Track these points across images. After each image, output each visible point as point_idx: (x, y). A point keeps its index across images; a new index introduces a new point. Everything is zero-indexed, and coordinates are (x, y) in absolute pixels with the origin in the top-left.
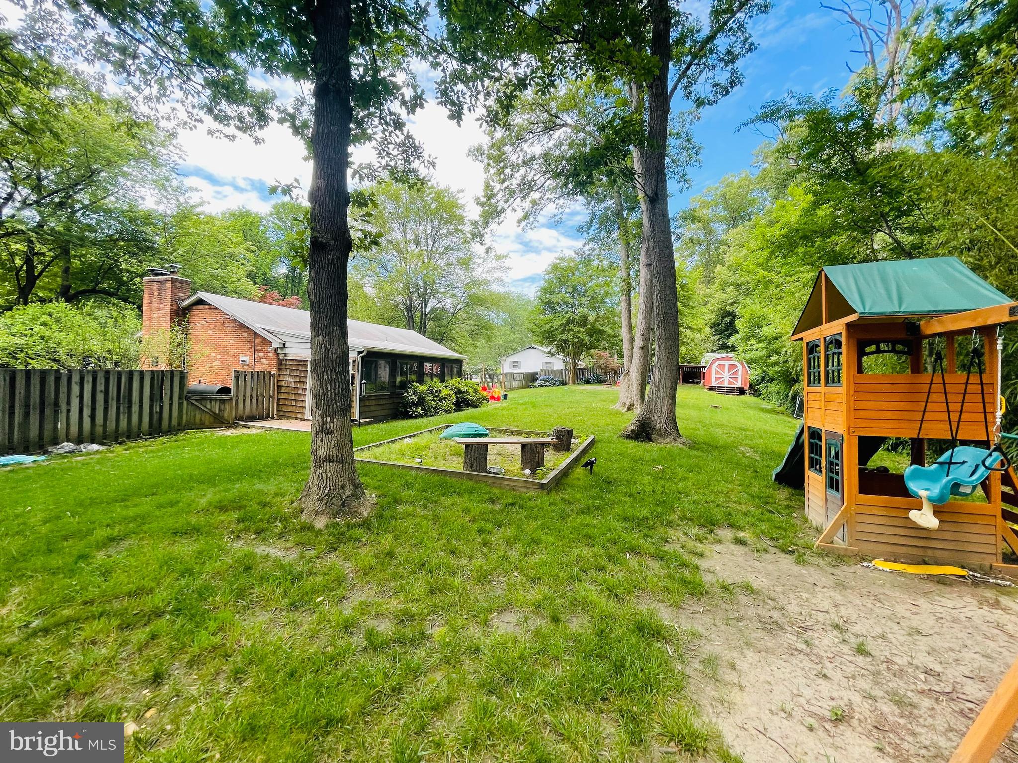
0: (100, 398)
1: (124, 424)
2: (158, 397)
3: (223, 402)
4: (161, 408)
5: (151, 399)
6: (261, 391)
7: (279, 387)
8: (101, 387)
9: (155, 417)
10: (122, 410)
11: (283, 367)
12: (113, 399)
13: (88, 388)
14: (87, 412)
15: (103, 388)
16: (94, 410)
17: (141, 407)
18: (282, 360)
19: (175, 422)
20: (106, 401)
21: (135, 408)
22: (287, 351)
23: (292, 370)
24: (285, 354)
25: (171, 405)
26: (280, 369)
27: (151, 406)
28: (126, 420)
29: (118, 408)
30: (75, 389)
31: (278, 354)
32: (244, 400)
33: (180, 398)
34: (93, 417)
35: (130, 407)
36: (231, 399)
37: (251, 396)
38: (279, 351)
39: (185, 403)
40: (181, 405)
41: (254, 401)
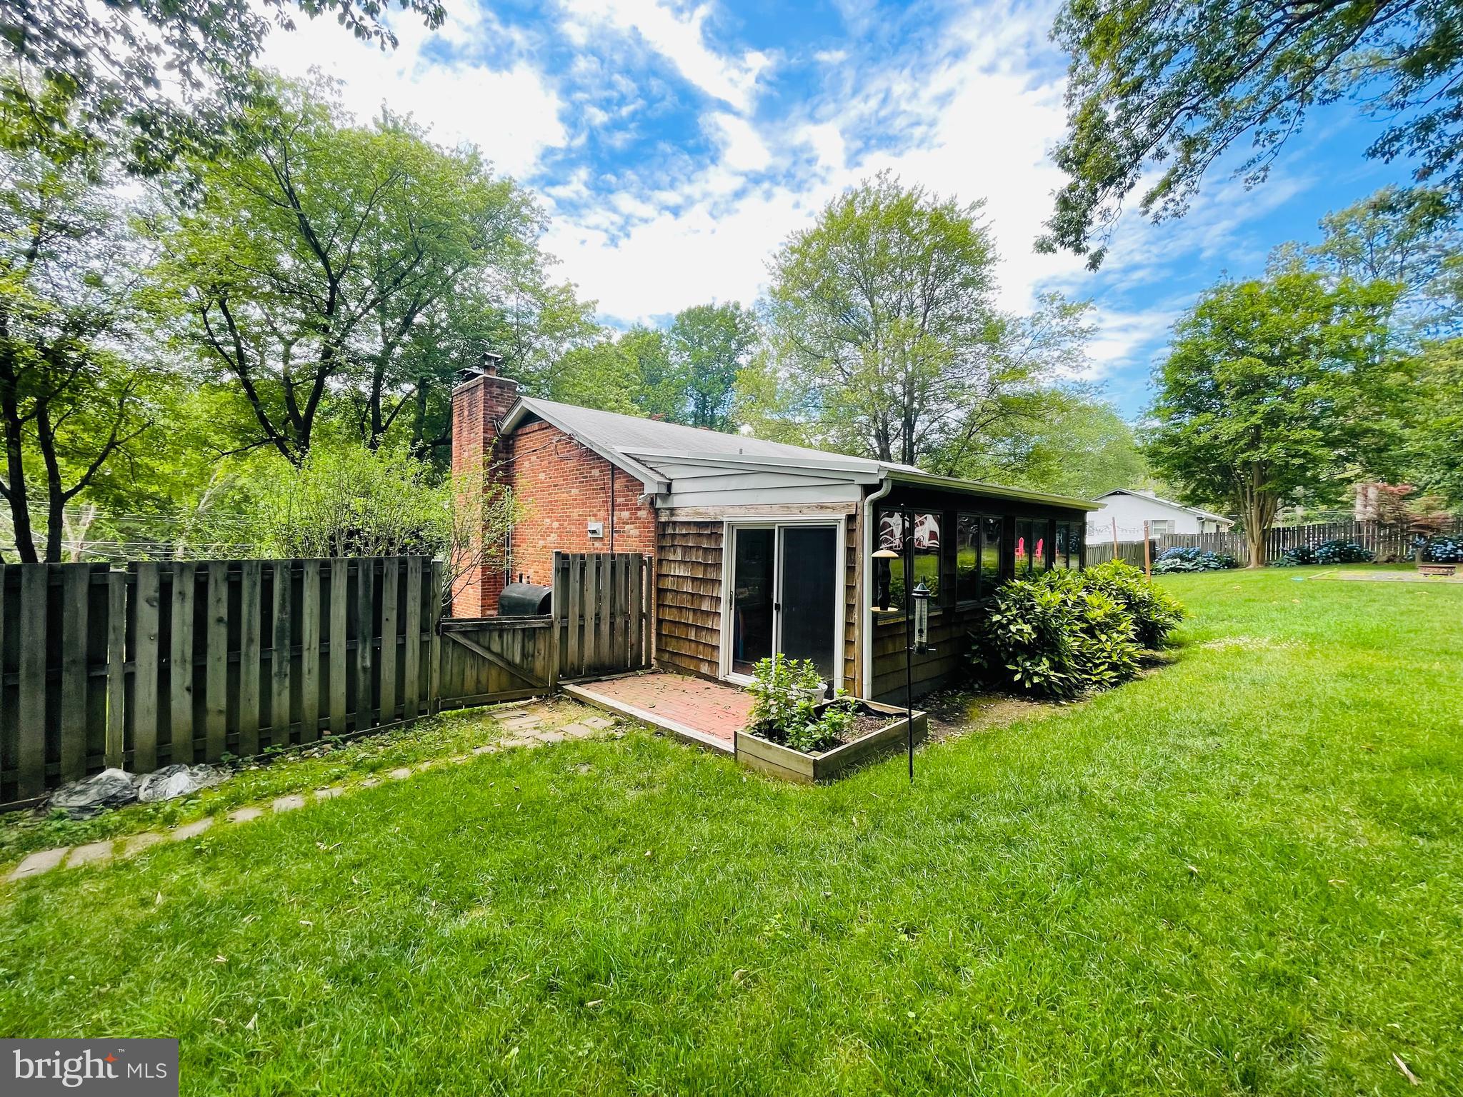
0: (218, 638)
1: (281, 703)
2: (369, 628)
3: (530, 634)
4: (376, 655)
5: (351, 635)
6: (621, 600)
7: (661, 592)
8: (218, 609)
9: (363, 681)
10: (275, 668)
11: (668, 542)
12: (250, 640)
13: (182, 613)
14: (181, 678)
15: (224, 612)
16: (199, 672)
17: (325, 656)
18: (666, 524)
19: (411, 691)
20: (234, 645)
21: (310, 661)
22: (676, 501)
23: (686, 549)
24: (672, 511)
25: (401, 649)
26: (661, 548)
27: (351, 655)
28: (286, 694)
29: (266, 663)
30: (148, 617)
31: (656, 512)
32: (582, 628)
33: (424, 630)
34: (198, 691)
35: (296, 660)
36: (550, 626)
37: (597, 615)
38: (659, 504)
39: (437, 640)
40: (425, 646)
41: (605, 628)
